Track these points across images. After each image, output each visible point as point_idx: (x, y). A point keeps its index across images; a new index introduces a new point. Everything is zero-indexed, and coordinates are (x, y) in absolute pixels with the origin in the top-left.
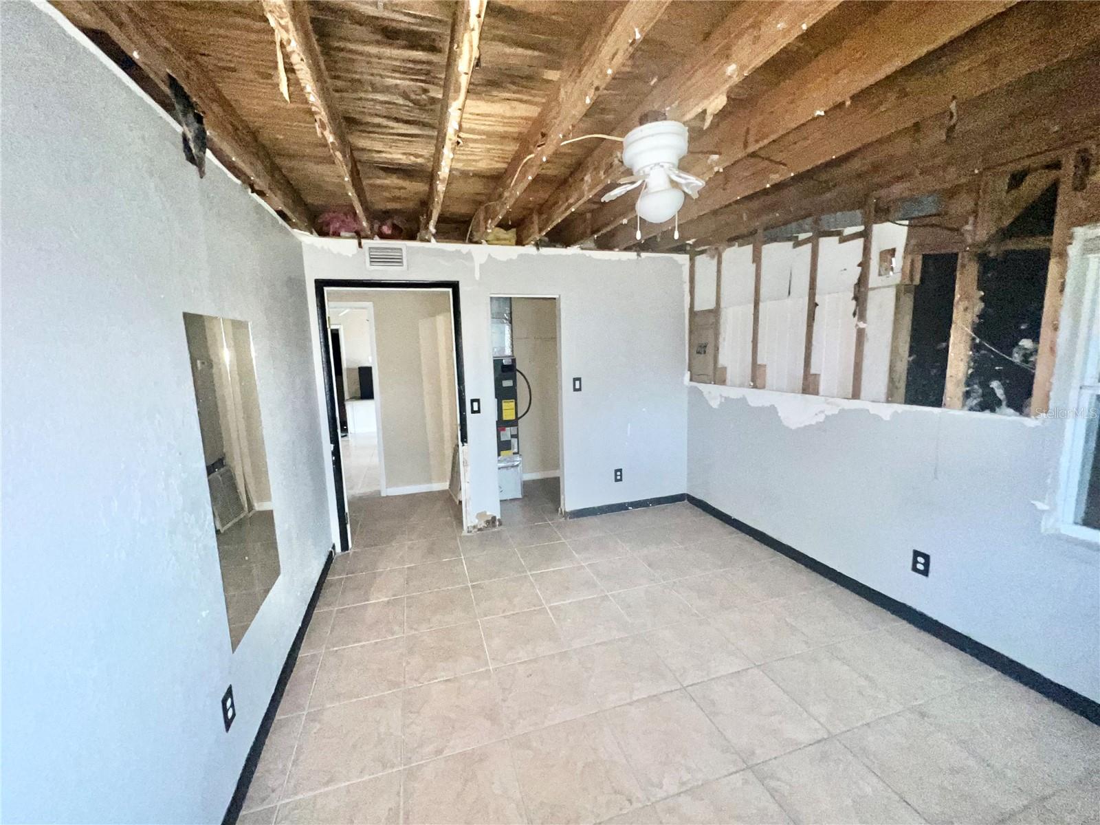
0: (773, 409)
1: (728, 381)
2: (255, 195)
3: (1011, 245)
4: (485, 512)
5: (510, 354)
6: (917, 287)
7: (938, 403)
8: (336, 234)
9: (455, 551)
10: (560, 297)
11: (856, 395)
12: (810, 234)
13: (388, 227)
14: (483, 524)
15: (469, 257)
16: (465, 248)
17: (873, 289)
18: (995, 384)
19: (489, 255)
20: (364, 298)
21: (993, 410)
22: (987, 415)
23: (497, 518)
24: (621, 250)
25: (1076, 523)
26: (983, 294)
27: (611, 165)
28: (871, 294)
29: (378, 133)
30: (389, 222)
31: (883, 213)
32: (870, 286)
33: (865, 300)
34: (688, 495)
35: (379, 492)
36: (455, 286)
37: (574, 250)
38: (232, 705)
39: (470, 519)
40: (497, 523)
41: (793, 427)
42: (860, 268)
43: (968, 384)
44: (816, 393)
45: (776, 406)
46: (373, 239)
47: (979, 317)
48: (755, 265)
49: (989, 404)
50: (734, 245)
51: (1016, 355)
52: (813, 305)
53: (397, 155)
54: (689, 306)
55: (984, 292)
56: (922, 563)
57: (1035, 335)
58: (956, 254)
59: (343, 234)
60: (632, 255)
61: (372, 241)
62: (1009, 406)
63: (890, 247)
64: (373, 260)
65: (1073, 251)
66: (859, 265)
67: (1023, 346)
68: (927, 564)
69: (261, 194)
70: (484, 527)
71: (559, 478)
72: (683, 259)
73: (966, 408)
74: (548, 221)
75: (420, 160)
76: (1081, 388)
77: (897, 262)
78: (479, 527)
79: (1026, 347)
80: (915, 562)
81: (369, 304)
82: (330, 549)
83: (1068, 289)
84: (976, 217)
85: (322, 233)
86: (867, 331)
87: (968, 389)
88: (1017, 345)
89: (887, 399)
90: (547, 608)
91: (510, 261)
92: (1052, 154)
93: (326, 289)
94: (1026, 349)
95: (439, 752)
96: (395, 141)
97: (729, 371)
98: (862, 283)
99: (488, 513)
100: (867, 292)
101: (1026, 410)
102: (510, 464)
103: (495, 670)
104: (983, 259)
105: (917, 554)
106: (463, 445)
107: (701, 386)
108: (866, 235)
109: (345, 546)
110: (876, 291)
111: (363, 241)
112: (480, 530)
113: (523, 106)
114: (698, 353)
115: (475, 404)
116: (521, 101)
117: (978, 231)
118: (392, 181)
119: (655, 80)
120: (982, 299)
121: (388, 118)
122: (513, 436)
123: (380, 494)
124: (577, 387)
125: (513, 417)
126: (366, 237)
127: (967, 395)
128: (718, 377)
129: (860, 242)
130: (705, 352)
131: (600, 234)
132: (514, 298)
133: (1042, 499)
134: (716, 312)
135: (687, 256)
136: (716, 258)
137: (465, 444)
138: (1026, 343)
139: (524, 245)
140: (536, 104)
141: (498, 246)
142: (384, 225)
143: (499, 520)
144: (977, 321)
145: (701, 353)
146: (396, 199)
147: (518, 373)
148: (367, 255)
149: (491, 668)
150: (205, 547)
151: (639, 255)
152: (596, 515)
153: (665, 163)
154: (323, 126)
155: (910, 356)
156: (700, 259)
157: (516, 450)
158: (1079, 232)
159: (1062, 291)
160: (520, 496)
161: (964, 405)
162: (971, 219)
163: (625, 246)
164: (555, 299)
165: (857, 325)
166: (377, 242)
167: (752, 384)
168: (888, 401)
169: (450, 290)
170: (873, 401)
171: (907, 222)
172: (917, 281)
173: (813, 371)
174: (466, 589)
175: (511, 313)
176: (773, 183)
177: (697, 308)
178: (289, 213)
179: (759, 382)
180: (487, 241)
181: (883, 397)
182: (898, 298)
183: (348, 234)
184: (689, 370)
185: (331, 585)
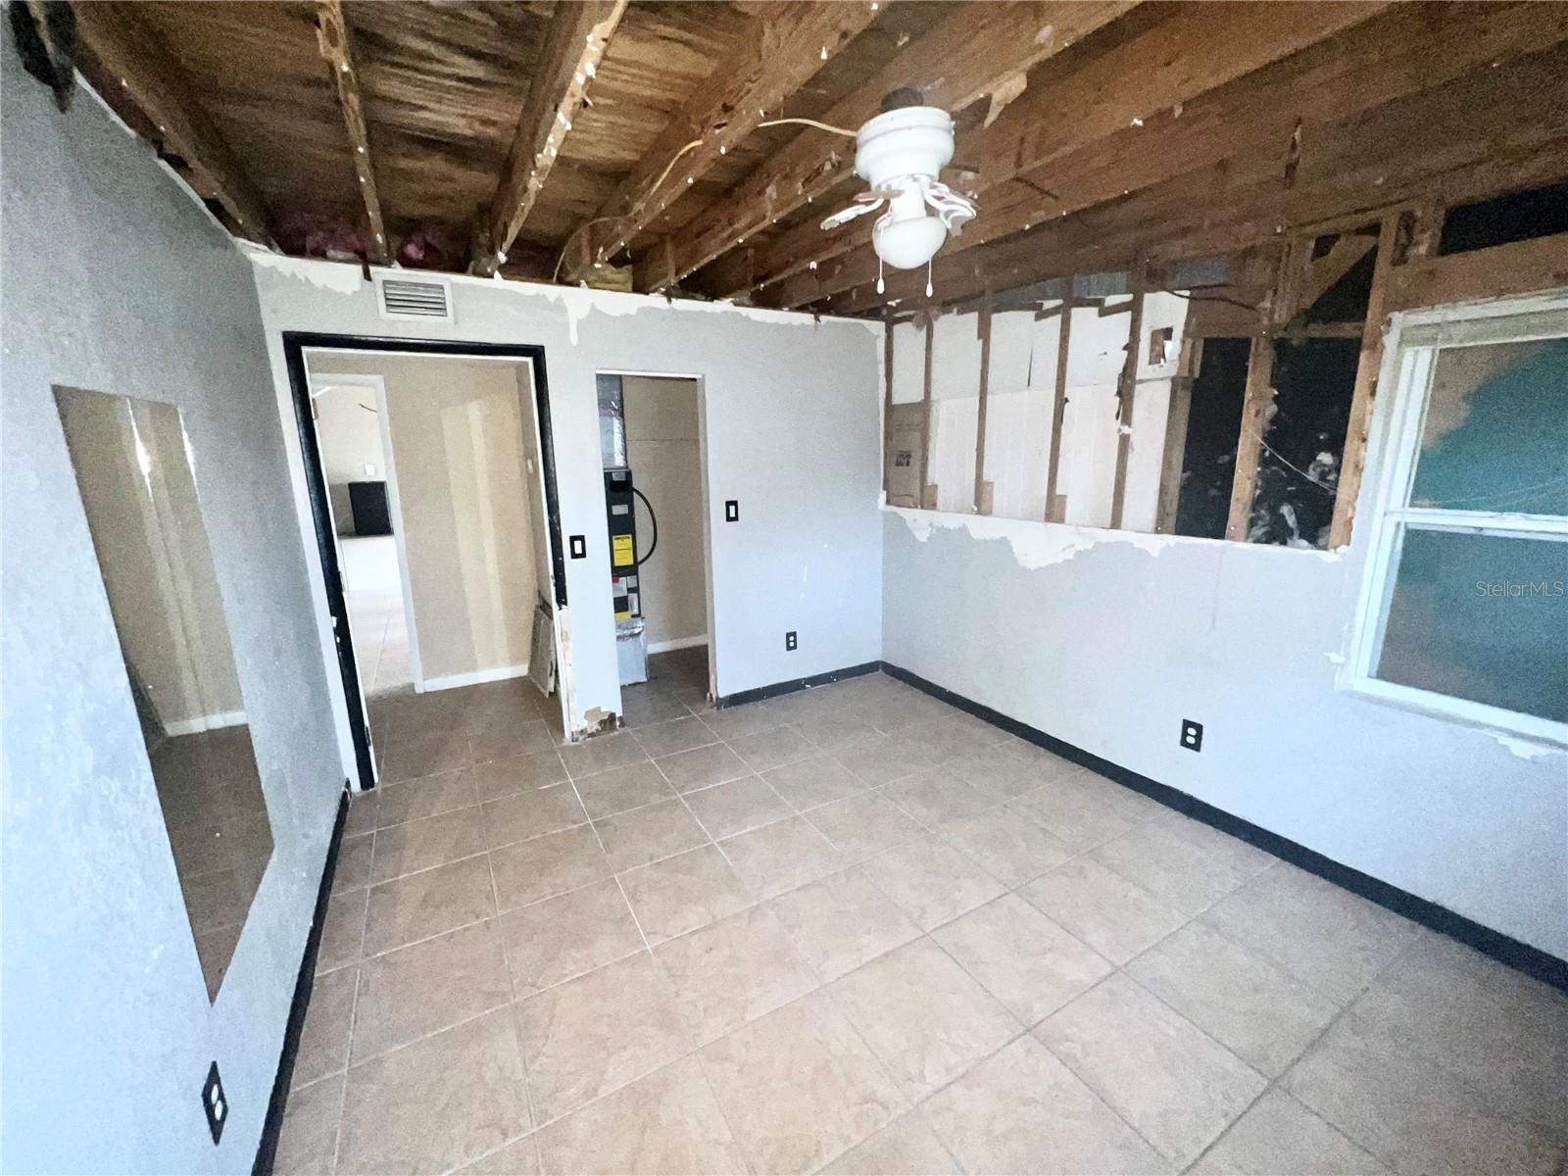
0: (1004, 542)
1: (940, 505)
2: (163, 164)
3: (1316, 331)
4: (599, 708)
5: (622, 465)
6: (1196, 381)
7: (1219, 533)
8: (319, 254)
9: (558, 772)
10: (704, 376)
11: (1116, 523)
12: (1058, 302)
13: (417, 245)
14: (595, 726)
15: (559, 307)
16: (552, 291)
17: (1141, 382)
18: (1286, 510)
19: (593, 305)
20: (372, 368)
21: (1284, 543)
22: (1274, 549)
23: (618, 715)
24: (791, 310)
25: (1369, 676)
26: (1276, 393)
27: (818, 172)
28: (1138, 388)
29: (416, 70)
30: (415, 238)
31: (1158, 279)
32: (1138, 377)
33: (1131, 397)
34: (883, 662)
35: (412, 686)
36: (537, 353)
37: (724, 305)
38: (221, 1097)
39: (575, 719)
40: (618, 724)
41: (1032, 569)
42: (1126, 352)
43: (1254, 509)
44: (1061, 520)
45: (1009, 538)
46: (390, 267)
47: (1272, 422)
48: (981, 342)
49: (1277, 534)
50: (951, 312)
51: (1311, 471)
52: (1061, 401)
53: (451, 117)
54: (884, 397)
55: (1278, 390)
56: (1192, 735)
57: (1336, 446)
58: (1248, 341)
59: (331, 253)
60: (807, 318)
61: (389, 270)
62: (1301, 536)
63: (1165, 326)
64: (391, 303)
65: (1390, 341)
66: (1125, 348)
67: (1320, 461)
68: (1198, 737)
69: (178, 163)
70: (597, 730)
71: (706, 646)
72: (877, 327)
73: (1251, 539)
74: (693, 257)
75: (491, 131)
76: (1385, 514)
77: (1172, 348)
78: (589, 731)
79: (1324, 462)
80: (1185, 734)
81: (378, 379)
82: (343, 789)
83: (1380, 390)
84: (1275, 292)
85: (293, 249)
86: (1132, 439)
87: (1254, 515)
88: (1315, 459)
89: (1157, 529)
90: (717, 845)
91: (625, 317)
92: (1373, 215)
93: (305, 350)
94: (1325, 465)
95: (591, 1092)
96: (448, 90)
97: (940, 490)
98: (1128, 372)
99: (603, 710)
100: (1134, 387)
101: (1321, 542)
102: (627, 632)
103: (656, 950)
104: (1281, 346)
105: (1187, 724)
106: (560, 609)
107: (904, 512)
108: (1135, 308)
109: (367, 780)
110: (1144, 384)
111: (373, 269)
112: (592, 735)
113: (689, 53)
114: (898, 464)
115: (578, 544)
116: (687, 43)
117: (1277, 311)
118: (435, 164)
119: (906, 39)
120: (1276, 399)
121: (447, 43)
122: (630, 590)
123: (414, 690)
124: (732, 514)
125: (630, 562)
126: (378, 263)
127: (1252, 523)
128: (926, 499)
129: (1127, 316)
130: (908, 464)
131: (768, 282)
132: (626, 376)
133: (1337, 651)
134: (924, 407)
135: (883, 324)
136: (925, 329)
137: (563, 606)
138: (1325, 458)
139: (647, 294)
140: (708, 53)
141: (605, 292)
142: (409, 242)
143: (620, 718)
144: (1268, 428)
145: (902, 465)
146: (435, 199)
147: (634, 493)
148: (380, 292)
149: (648, 947)
150: (144, 834)
151: (817, 319)
152: (763, 698)
153: (923, 174)
154: (332, 37)
155: (1184, 471)
156: (902, 331)
157: (636, 611)
158: (1397, 317)
159: (1373, 394)
160: (645, 679)
161: (1247, 538)
162: (1270, 293)
163: (797, 305)
164: (695, 380)
165: (1120, 430)
166: (397, 272)
167: (976, 509)
168: (1157, 532)
169: (530, 360)
170: (1137, 532)
171: (1187, 293)
172: (1197, 374)
173: (1059, 491)
174: (586, 829)
175: (622, 400)
176: (1035, 223)
177: (897, 400)
178: (230, 206)
179: (984, 507)
180: (587, 283)
181: (1151, 525)
182: (1173, 393)
183: (340, 255)
184: (884, 489)
185: (354, 847)
